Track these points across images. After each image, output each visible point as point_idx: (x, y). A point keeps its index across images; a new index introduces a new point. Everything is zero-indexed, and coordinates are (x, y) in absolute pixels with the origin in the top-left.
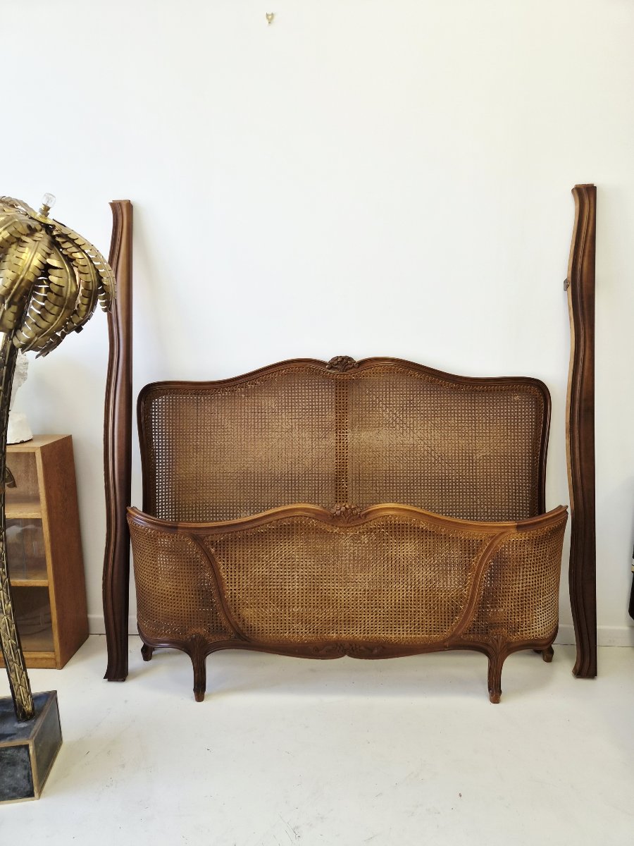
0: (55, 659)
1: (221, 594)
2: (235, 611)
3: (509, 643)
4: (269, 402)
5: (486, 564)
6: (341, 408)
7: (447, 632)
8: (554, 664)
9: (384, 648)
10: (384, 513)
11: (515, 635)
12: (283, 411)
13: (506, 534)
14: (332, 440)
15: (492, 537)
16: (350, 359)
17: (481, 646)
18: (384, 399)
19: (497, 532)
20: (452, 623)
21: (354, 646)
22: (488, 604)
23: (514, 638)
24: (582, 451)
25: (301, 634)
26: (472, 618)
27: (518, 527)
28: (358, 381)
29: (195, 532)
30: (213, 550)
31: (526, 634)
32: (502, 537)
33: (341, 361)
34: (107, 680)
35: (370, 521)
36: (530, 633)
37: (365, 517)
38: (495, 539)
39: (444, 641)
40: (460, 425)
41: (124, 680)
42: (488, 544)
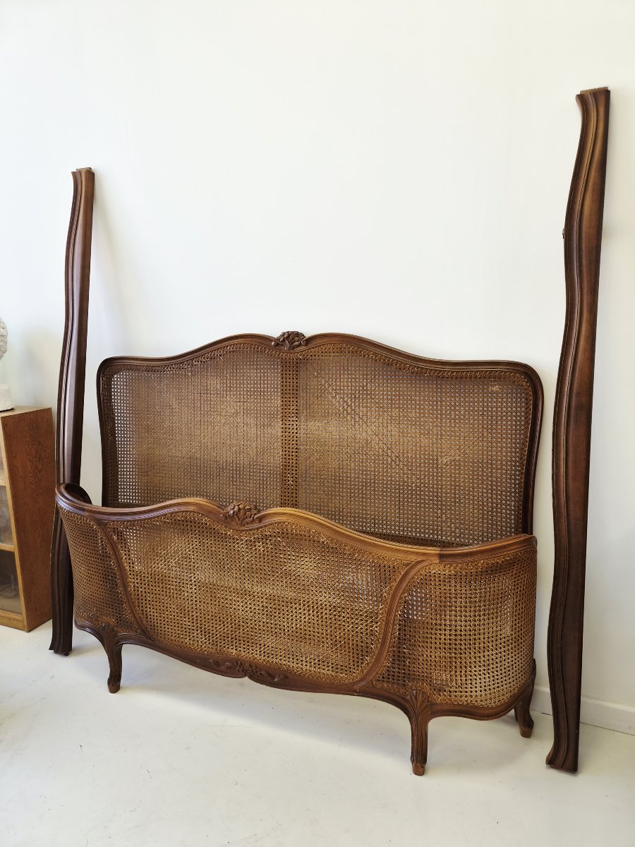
0: (23, 622)
1: (125, 586)
2: (139, 606)
3: (433, 704)
4: (214, 383)
5: (401, 598)
6: (291, 393)
7: (357, 674)
8: (532, 741)
9: (286, 677)
10: (277, 519)
11: (440, 695)
12: (228, 393)
13: (424, 564)
14: (277, 429)
15: (407, 565)
16: (297, 334)
17: (398, 699)
18: (334, 384)
19: (413, 558)
20: (362, 663)
21: (254, 667)
22: (405, 648)
23: (439, 699)
24: (570, 463)
25: (200, 643)
26: (386, 663)
27: (441, 556)
28: (306, 360)
29: (99, 516)
30: (115, 538)
31: (456, 696)
32: (419, 566)
33: (288, 337)
34: (53, 651)
35: (266, 526)
36: (461, 697)
37: (260, 522)
38: (412, 568)
39: (354, 683)
40: (422, 419)
41: (67, 654)
42: (402, 573)
